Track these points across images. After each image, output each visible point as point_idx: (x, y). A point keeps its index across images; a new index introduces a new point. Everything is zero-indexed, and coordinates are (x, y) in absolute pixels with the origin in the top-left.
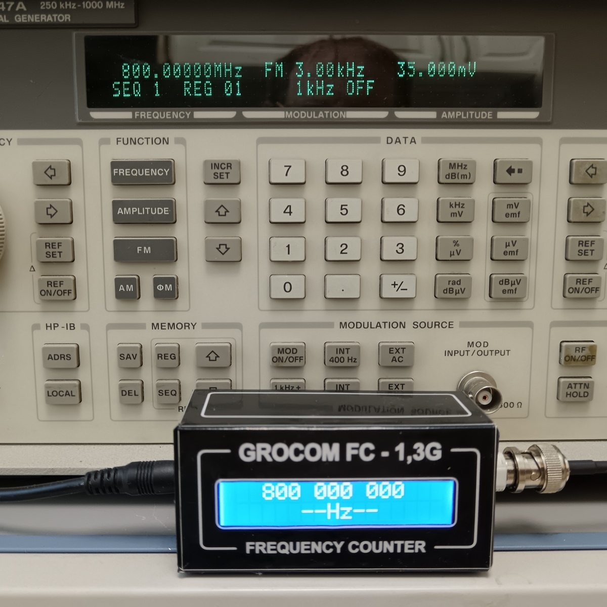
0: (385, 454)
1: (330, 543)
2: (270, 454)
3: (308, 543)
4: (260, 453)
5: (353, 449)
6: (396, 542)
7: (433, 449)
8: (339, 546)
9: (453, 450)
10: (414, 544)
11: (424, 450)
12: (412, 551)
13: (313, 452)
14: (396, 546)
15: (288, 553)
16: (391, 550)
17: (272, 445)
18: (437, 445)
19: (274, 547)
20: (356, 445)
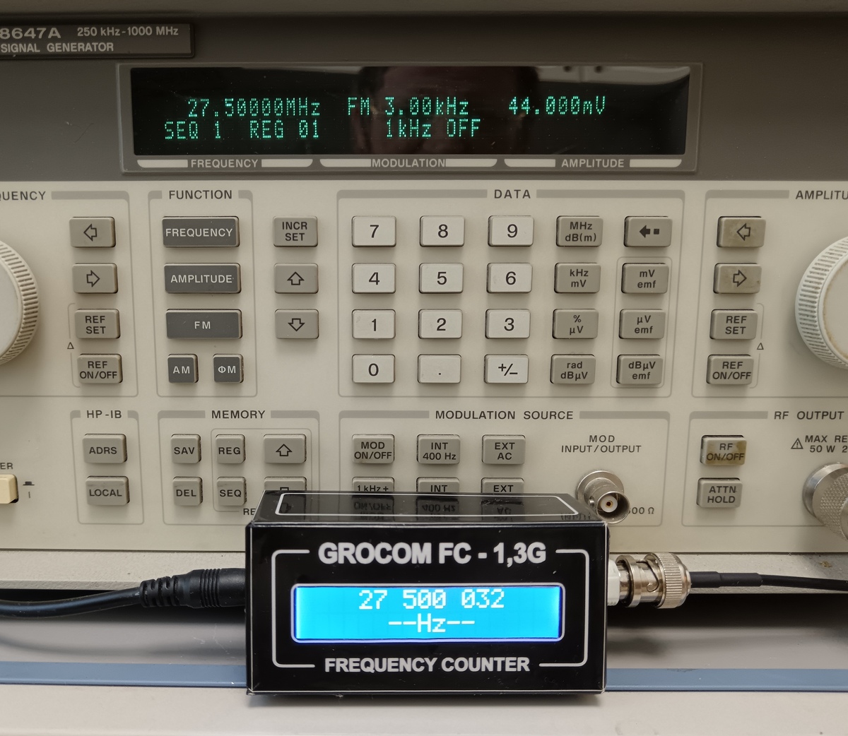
0: (483, 556)
1: (421, 660)
2: (354, 555)
3: (396, 659)
4: (342, 553)
5: (446, 549)
6: (496, 659)
7: (536, 550)
8: (431, 664)
9: (558, 551)
10: (516, 661)
11: (526, 551)
12: (514, 670)
13: (402, 553)
14: (495, 663)
15: (373, 671)
16: (491, 669)
17: (356, 545)
18: (541, 546)
19: (357, 665)
20: (450, 545)
